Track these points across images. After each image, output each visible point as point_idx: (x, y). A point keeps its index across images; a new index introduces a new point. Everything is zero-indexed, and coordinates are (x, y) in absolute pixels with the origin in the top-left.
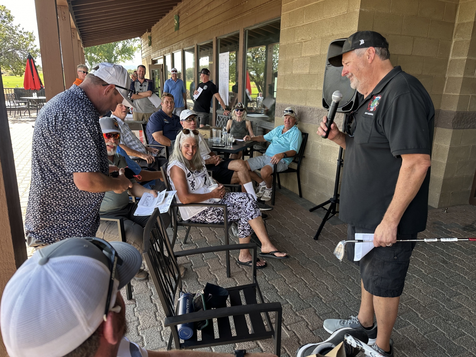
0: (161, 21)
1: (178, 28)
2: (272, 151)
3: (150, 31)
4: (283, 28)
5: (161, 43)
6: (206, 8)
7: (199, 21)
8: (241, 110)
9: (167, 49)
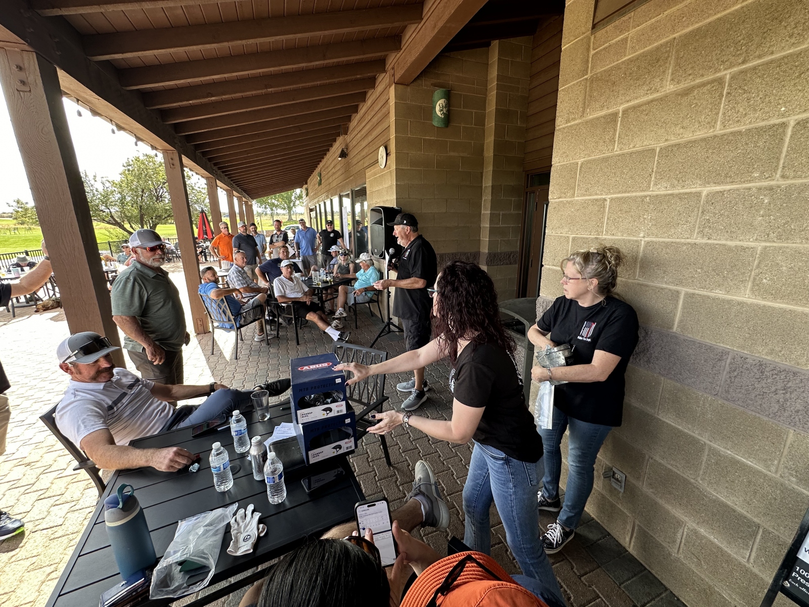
0: (312, 176)
1: (320, 184)
2: (357, 285)
3: (306, 183)
4: (368, 192)
5: (314, 195)
6: (333, 170)
7: (331, 180)
8: (345, 255)
9: (316, 200)
